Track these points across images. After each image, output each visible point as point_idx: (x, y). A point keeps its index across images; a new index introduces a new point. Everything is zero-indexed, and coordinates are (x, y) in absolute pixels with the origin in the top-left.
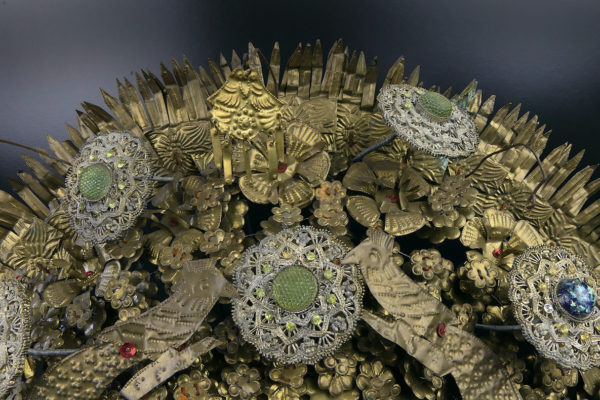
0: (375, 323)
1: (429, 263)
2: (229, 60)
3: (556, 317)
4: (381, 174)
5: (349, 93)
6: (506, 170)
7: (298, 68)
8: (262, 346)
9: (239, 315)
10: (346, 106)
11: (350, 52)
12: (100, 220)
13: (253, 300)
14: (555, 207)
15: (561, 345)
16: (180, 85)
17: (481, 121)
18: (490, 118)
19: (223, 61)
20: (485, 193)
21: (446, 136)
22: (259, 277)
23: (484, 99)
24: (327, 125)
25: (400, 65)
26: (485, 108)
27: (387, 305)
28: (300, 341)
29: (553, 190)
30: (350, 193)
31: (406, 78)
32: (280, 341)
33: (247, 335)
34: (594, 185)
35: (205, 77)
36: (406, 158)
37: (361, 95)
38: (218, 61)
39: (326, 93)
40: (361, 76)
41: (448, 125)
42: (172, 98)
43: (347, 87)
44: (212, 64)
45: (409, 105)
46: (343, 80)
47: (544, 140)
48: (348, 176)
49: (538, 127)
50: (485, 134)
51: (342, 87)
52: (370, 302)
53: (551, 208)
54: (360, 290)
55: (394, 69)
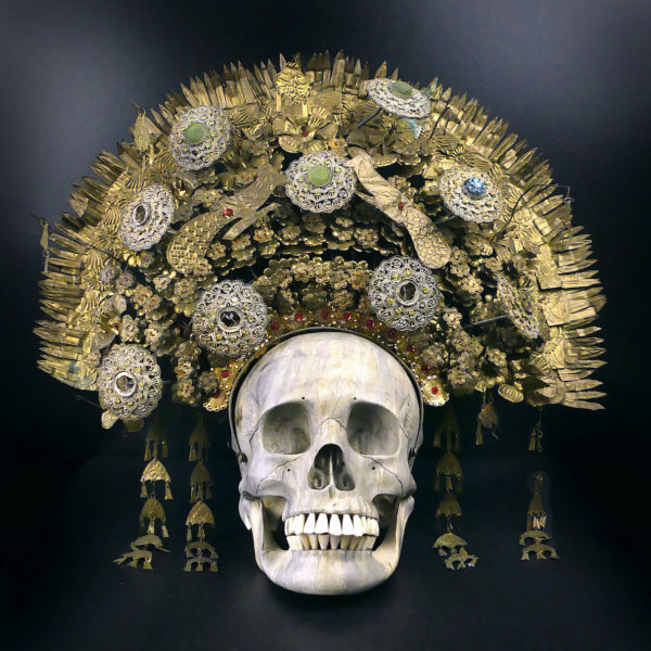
0: (362, 196)
1: (399, 181)
2: (266, 64)
3: (463, 195)
4: (371, 137)
5: (350, 87)
6: (459, 137)
7: (314, 70)
8: (303, 206)
9: (290, 193)
10: (348, 96)
11: (350, 59)
12: (199, 156)
13: (297, 184)
14: (493, 162)
15: (465, 209)
16: (235, 81)
17: (442, 106)
18: (448, 102)
19: (263, 66)
20: (445, 154)
21: (407, 106)
22: (300, 174)
23: (444, 91)
24: (335, 108)
25: (384, 67)
26: (444, 96)
27: (370, 188)
28: (322, 202)
29: (491, 150)
30: (350, 146)
31: (389, 75)
32: (312, 202)
33: (295, 201)
34: (518, 147)
35: (251, 77)
36: (391, 132)
37: (358, 89)
38: (259, 66)
39: (334, 87)
40: (358, 76)
41: (409, 100)
42: (230, 90)
43: (348, 83)
44: (256, 67)
45: (385, 88)
46: (345, 78)
47: (485, 117)
48: (349, 137)
49: (479, 108)
50: (445, 114)
51: (344, 83)
52: (360, 187)
53: (491, 164)
54: (354, 180)
55: (380, 70)
